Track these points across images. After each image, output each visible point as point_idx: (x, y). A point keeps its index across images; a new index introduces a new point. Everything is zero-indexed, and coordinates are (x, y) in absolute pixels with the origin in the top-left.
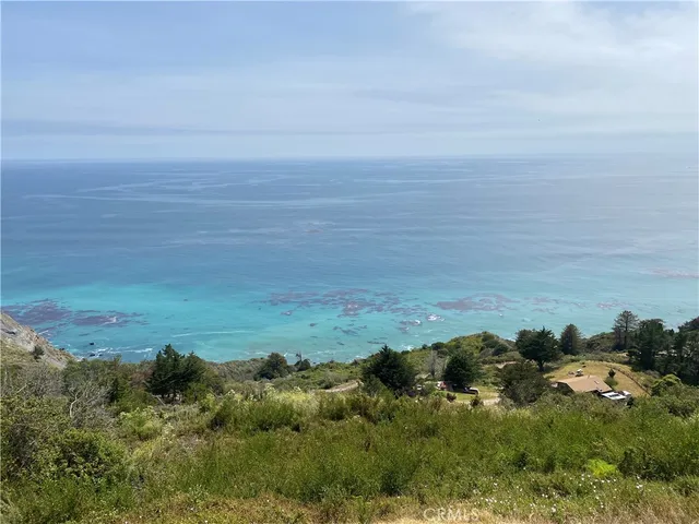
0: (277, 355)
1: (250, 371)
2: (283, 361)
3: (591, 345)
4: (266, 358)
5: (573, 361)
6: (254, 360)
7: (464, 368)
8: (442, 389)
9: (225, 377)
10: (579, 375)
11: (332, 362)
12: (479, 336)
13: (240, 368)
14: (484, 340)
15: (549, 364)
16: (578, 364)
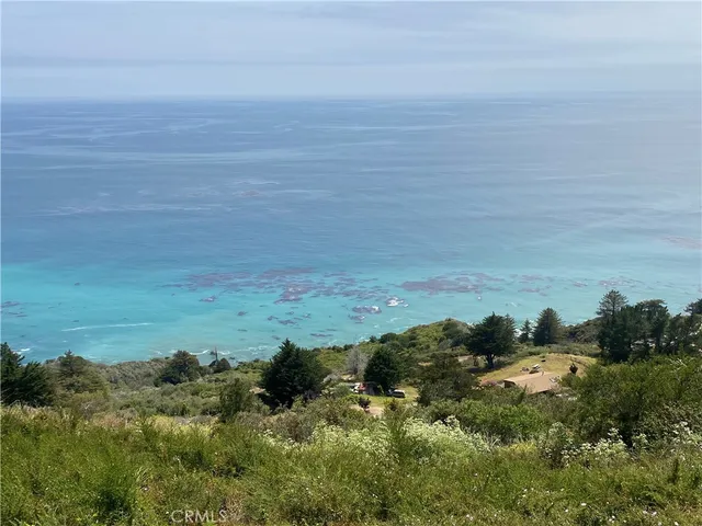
0: (185, 354)
1: (149, 375)
2: (193, 361)
3: (574, 334)
4: (172, 358)
5: (531, 354)
6: (157, 360)
7: (387, 366)
8: (360, 392)
9: (116, 382)
10: (534, 371)
11: (257, 361)
12: (440, 324)
13: (137, 371)
14: (444, 329)
15: (502, 359)
16: (535, 357)
